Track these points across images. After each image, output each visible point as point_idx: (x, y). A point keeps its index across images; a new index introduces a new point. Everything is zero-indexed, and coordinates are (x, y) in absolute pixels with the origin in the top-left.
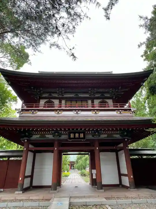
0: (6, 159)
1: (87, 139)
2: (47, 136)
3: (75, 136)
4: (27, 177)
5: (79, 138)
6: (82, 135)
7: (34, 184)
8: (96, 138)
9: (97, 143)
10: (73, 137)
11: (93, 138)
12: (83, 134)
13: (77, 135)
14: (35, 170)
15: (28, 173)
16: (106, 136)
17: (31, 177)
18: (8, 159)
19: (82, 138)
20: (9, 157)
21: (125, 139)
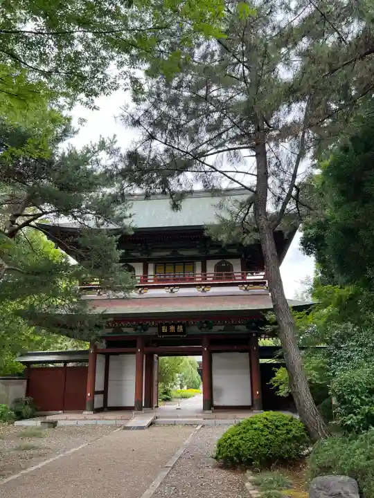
0: (62, 365)
1: (189, 333)
2: (125, 330)
3: (168, 329)
4: (98, 393)
5: (176, 333)
6: (180, 329)
7: (110, 404)
8: (204, 331)
9: (205, 340)
10: (166, 331)
11: (200, 332)
12: (181, 327)
13: (172, 328)
14: (109, 382)
15: (99, 386)
16: (222, 328)
17: (105, 393)
18: (65, 365)
19: (181, 333)
20: (66, 362)
21: (252, 333)
